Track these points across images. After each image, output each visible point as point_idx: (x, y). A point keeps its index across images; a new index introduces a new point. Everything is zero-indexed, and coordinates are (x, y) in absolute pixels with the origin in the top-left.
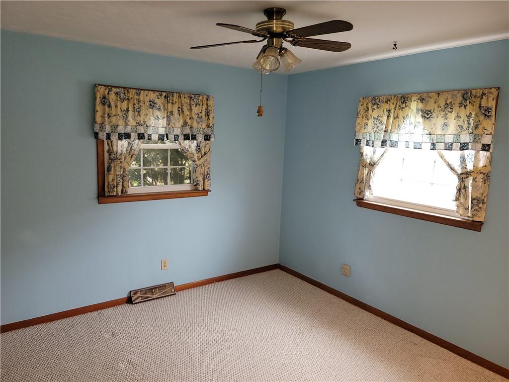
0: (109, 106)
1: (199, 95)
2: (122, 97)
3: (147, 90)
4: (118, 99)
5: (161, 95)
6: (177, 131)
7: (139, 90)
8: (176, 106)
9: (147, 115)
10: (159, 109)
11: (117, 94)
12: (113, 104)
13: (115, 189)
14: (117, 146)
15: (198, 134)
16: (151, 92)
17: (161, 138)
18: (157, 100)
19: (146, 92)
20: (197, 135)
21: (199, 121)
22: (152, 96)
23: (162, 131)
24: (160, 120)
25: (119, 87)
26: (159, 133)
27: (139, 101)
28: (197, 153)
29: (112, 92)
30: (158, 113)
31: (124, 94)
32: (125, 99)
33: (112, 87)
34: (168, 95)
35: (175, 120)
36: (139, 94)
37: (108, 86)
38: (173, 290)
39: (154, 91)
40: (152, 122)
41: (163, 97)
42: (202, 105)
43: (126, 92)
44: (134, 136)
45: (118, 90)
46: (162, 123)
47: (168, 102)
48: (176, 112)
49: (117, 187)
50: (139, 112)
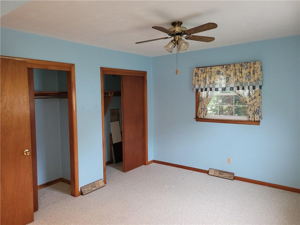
0: (198, 76)
1: (247, 63)
2: (203, 71)
3: (216, 66)
4: (202, 72)
5: (223, 67)
6: (232, 85)
7: (211, 67)
8: (233, 71)
9: (215, 78)
10: (222, 74)
11: (201, 70)
12: (199, 75)
13: (200, 115)
14: (202, 95)
15: (245, 85)
16: (218, 66)
17: (224, 89)
18: (221, 70)
19: (215, 67)
20: (244, 87)
21: (247, 78)
22: (218, 68)
23: (224, 86)
24: (223, 80)
25: (202, 67)
26: (222, 87)
27: (211, 72)
28: (249, 98)
29: (199, 70)
30: (222, 77)
31: (205, 70)
32: (205, 72)
33: (199, 68)
34: (226, 66)
35: (232, 79)
36: (211, 69)
37: (198, 68)
38: (232, 177)
39: (219, 66)
40: (218, 81)
41: (224, 68)
42: (250, 68)
43: (205, 69)
44: (208, 89)
45: (202, 69)
46: (224, 81)
47: (227, 70)
48: (232, 75)
49: (201, 114)
50: (211, 77)
